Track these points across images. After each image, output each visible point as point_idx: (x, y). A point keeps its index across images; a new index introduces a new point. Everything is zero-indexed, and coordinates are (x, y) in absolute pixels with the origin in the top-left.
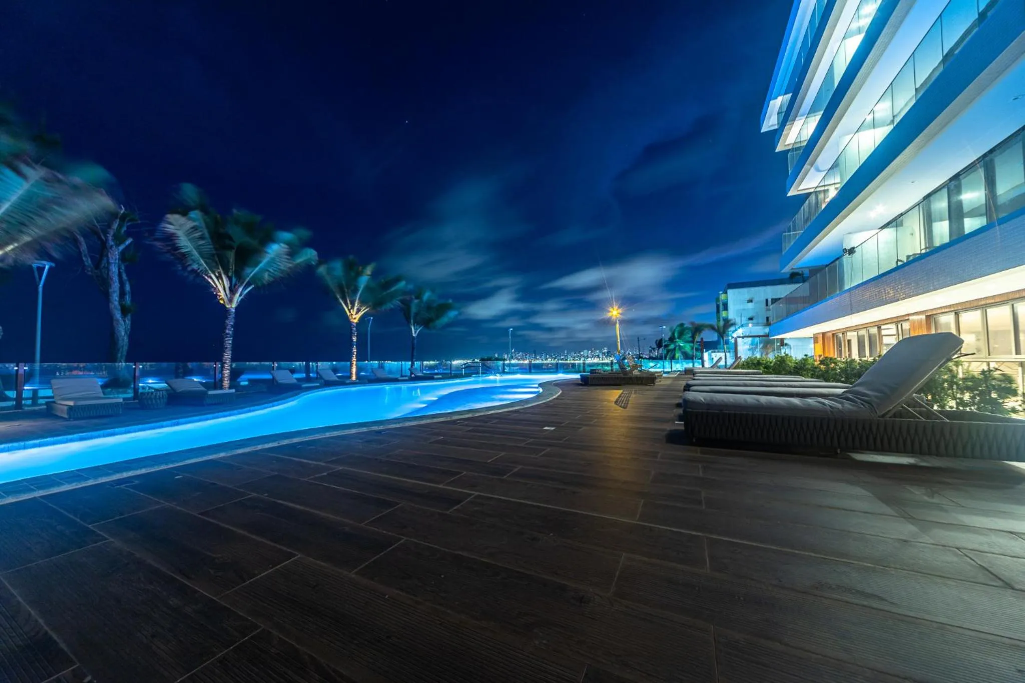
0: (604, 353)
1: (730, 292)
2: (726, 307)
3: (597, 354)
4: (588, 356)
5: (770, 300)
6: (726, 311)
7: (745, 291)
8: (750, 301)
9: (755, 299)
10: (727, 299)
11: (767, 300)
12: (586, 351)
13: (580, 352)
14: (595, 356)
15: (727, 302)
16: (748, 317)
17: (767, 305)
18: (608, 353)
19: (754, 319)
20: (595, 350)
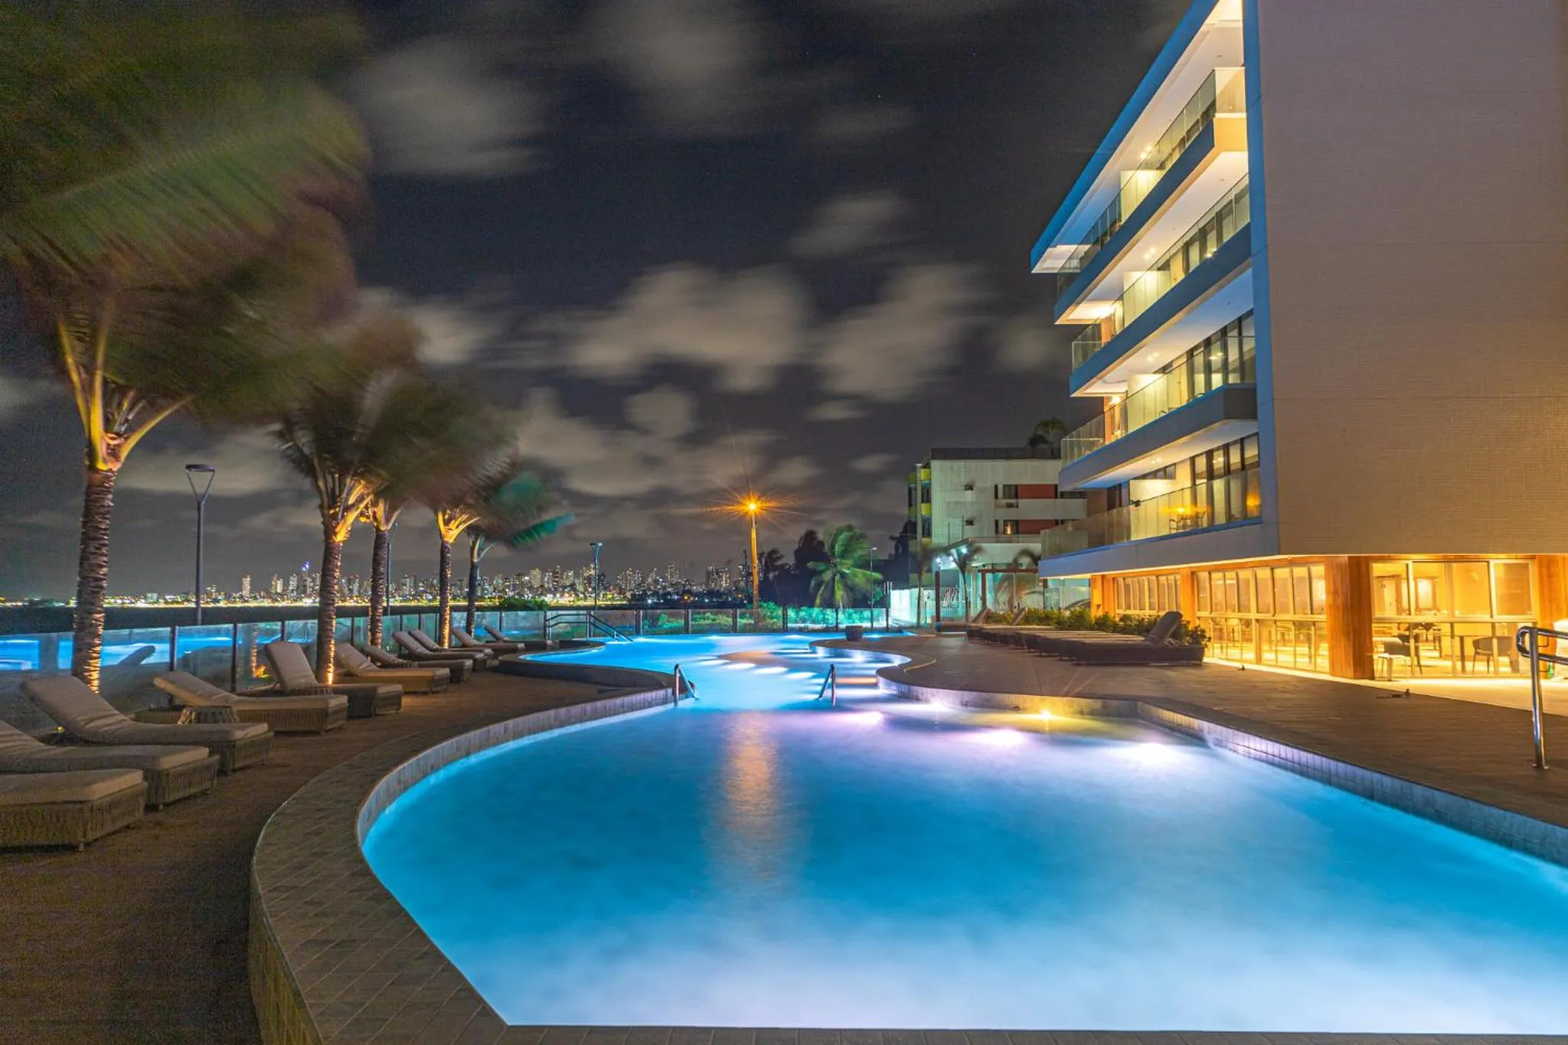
0: (589, 579)
1: (936, 464)
2: (927, 498)
3: (568, 583)
4: (542, 586)
5: (1000, 487)
6: (927, 505)
7: (960, 464)
8: (969, 487)
9: (978, 485)
10: (930, 480)
11: (996, 487)
12: (536, 572)
13: (519, 575)
14: (566, 587)
15: (930, 483)
16: (965, 519)
17: (996, 497)
18: (601, 577)
19: (975, 522)
20: (564, 570)
